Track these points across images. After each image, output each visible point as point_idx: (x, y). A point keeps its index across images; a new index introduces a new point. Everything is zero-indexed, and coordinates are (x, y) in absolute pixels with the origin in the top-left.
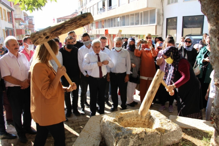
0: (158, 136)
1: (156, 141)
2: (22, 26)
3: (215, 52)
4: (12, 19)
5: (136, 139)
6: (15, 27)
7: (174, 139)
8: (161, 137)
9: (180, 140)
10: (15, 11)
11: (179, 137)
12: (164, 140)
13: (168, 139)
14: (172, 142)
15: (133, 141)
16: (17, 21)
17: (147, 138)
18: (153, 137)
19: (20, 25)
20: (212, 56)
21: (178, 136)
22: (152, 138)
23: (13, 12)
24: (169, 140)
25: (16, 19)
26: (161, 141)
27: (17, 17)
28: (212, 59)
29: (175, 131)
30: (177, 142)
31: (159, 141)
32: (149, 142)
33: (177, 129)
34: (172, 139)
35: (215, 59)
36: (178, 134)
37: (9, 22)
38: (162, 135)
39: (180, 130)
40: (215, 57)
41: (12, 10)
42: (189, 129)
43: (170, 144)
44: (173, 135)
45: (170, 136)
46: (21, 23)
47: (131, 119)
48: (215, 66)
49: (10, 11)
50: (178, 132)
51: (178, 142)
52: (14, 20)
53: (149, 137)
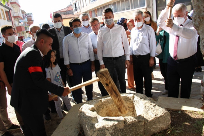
0: (140, 124)
1: (139, 130)
2: (21, 23)
3: (199, 10)
4: (11, 17)
5: (114, 131)
6: (15, 25)
7: (161, 126)
8: (144, 125)
9: (169, 126)
10: (12, 10)
11: (168, 122)
12: (148, 128)
13: (154, 126)
14: (159, 129)
15: (110, 133)
16: (15, 19)
17: (127, 128)
18: (135, 126)
19: (19, 22)
20: (195, 16)
21: (165, 122)
22: (133, 128)
23: (10, 10)
24: (156, 127)
25: (15, 17)
26: (145, 129)
27: (15, 15)
28: (196, 21)
29: (161, 116)
30: (165, 129)
31: (142, 130)
32: (130, 133)
33: (163, 114)
34: (159, 126)
35: (200, 20)
36: (165, 119)
37: (8, 21)
38: (146, 122)
39: (168, 115)
40: (199, 18)
41: (10, 9)
42: (180, 111)
43: (156, 132)
44: (160, 121)
45: (156, 122)
46: (20, 20)
47: (114, 106)
48: (201, 30)
49: (8, 10)
50: (165, 117)
51: (167, 128)
52: (13, 18)
53: (130, 127)
